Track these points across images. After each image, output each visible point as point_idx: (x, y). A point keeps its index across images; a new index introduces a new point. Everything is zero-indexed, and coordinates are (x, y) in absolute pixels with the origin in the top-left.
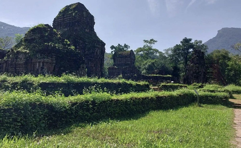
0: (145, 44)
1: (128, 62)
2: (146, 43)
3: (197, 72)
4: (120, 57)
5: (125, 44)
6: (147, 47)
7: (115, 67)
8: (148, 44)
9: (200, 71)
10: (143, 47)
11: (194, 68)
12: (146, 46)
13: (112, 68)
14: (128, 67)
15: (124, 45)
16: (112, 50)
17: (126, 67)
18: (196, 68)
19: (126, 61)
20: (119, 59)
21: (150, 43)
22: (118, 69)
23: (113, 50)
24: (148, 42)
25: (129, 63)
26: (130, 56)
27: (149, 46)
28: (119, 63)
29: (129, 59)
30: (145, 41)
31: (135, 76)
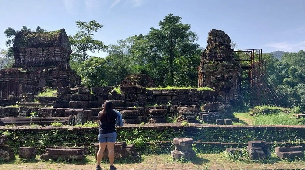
0: (79, 29)
1: (54, 57)
2: (81, 28)
3: (225, 78)
4: (33, 46)
5: (38, 27)
6: (82, 35)
7: (20, 69)
8: (84, 30)
9: (232, 77)
10: (74, 35)
11: (220, 70)
12: (81, 33)
13: (10, 73)
14: (55, 70)
15: (37, 30)
16: (9, 39)
17: (51, 71)
18: (223, 70)
19: (48, 55)
20: (29, 49)
21: (89, 28)
22: (27, 75)
23: (11, 39)
24: (85, 26)
25: (58, 59)
26: (61, 43)
27: (87, 34)
28: (29, 60)
29: (57, 49)
30: (81, 24)
31: (115, 93)
